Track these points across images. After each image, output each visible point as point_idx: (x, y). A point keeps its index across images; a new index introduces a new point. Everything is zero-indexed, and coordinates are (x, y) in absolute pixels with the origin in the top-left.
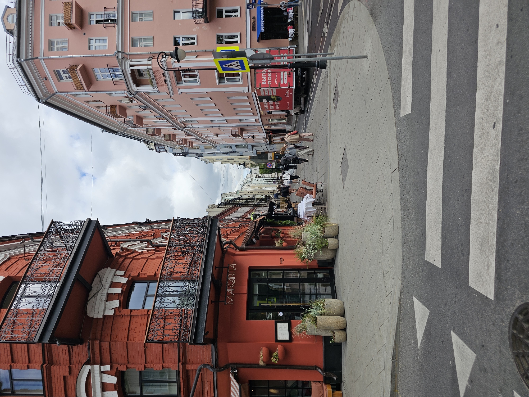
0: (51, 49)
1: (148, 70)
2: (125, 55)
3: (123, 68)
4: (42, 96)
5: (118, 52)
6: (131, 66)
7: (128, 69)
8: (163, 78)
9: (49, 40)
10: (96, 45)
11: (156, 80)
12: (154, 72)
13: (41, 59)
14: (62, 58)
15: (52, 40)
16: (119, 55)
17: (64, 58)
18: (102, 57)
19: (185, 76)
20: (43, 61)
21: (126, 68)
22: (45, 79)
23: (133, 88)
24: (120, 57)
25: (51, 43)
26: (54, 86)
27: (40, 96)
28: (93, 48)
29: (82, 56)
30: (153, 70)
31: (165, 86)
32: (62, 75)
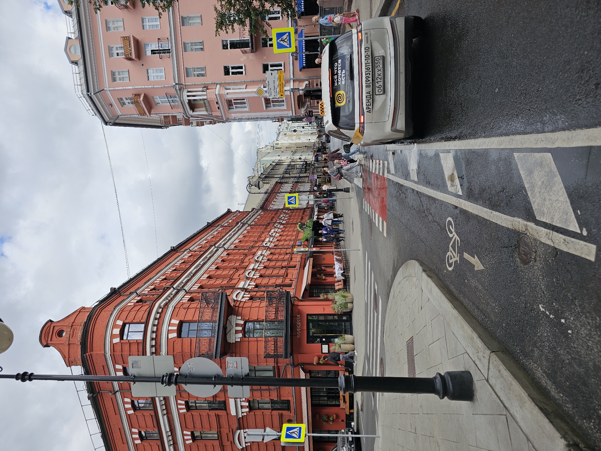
0: (114, 80)
1: (204, 100)
2: (182, 86)
3: (182, 99)
4: (108, 120)
5: (176, 84)
6: (188, 96)
7: (186, 99)
8: (217, 106)
9: (112, 71)
10: (154, 74)
11: (210, 107)
12: (209, 102)
13: (107, 90)
14: (126, 89)
15: (114, 71)
16: (176, 87)
17: (128, 89)
18: (161, 87)
19: (235, 103)
20: (108, 91)
21: (184, 99)
22: (110, 106)
23: (190, 114)
24: (178, 88)
25: (113, 74)
26: (118, 110)
27: (107, 119)
28: (151, 79)
29: (143, 87)
30: (208, 100)
31: (218, 111)
32: (125, 101)
